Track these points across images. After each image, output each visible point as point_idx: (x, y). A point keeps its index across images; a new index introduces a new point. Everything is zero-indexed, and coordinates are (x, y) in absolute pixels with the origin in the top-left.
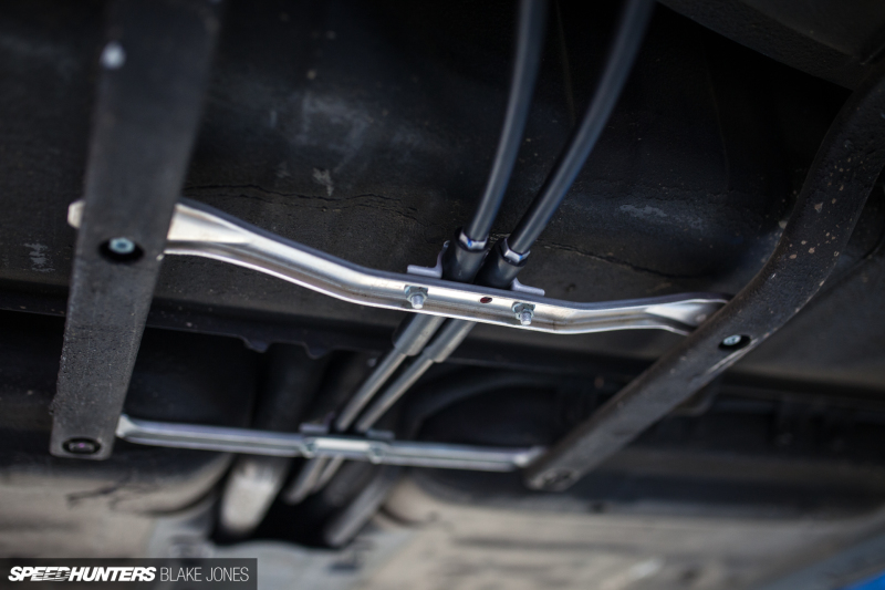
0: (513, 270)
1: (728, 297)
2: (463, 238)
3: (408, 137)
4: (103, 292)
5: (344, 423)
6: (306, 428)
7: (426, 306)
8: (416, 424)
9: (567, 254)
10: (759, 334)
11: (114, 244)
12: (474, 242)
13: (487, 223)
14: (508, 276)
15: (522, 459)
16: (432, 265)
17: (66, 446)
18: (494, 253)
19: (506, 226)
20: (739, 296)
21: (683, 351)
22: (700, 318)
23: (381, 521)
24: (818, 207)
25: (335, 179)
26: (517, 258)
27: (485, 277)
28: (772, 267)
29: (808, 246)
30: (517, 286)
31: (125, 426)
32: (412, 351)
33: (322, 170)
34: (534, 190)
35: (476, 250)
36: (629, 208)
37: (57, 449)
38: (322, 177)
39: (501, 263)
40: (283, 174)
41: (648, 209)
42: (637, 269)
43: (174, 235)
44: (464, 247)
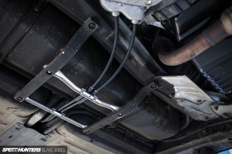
0: (95, 93)
1: (121, 108)
2: (91, 87)
3: (89, 72)
4: (43, 77)
5: (59, 110)
6: (53, 109)
7: (82, 94)
8: (69, 115)
9: (102, 95)
10: (124, 115)
11: (48, 72)
12: (92, 88)
13: (94, 86)
14: (94, 94)
15: (83, 127)
16: (85, 89)
17: (17, 98)
18: (93, 90)
19: (96, 88)
20: (123, 108)
21: (113, 114)
22: (117, 110)
23: (55, 131)
24: (136, 99)
25: (77, 74)
26: (96, 92)
27: (91, 93)
28: (128, 105)
29: (133, 104)
30: (95, 96)
31: (28, 98)
32: (76, 101)
33: (76, 72)
34: (101, 84)
35: (92, 89)
36: (112, 91)
37: (15, 98)
38: (76, 73)
39: (94, 92)
40: (71, 71)
41: (115, 92)
42: (111, 100)
43: (56, 74)
44: (90, 88)
